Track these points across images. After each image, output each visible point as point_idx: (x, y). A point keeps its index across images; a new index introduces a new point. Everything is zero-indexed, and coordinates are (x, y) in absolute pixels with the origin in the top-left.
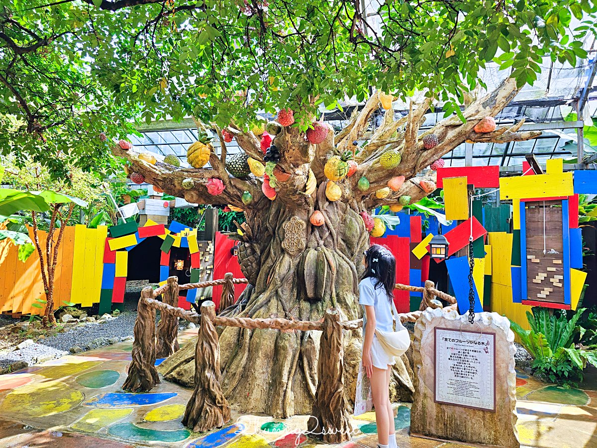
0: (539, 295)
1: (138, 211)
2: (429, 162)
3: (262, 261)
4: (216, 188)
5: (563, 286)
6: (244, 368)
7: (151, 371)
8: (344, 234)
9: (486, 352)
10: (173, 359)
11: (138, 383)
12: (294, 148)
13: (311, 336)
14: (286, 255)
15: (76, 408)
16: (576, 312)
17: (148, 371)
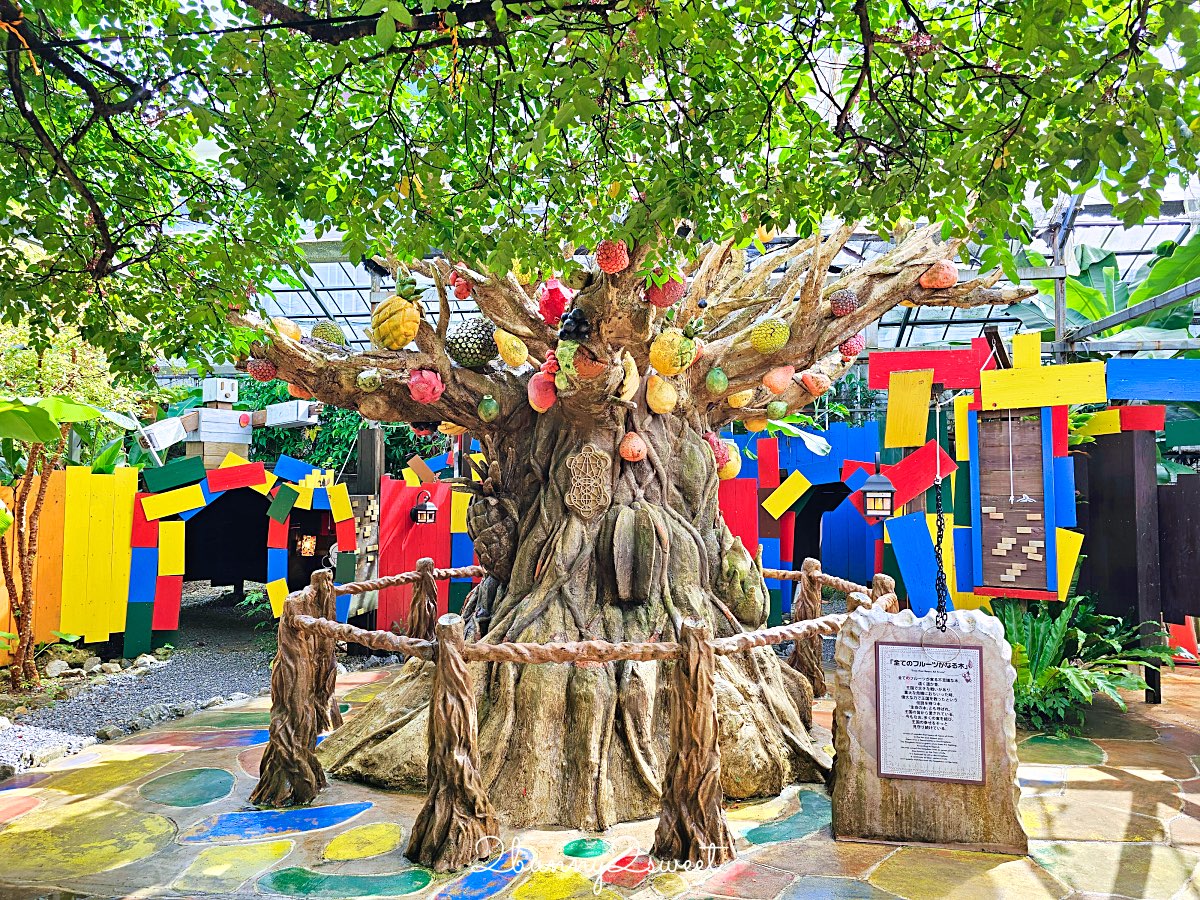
0: (1003, 577)
1: (183, 437)
2: (840, 340)
3: (522, 533)
4: (430, 390)
5: (1044, 558)
6: (510, 741)
7: (310, 763)
8: (679, 477)
9: (968, 681)
10: (343, 737)
11: (287, 788)
12: (620, 314)
13: (637, 672)
14: (574, 519)
15: (167, 849)
16: (1066, 604)
17: (305, 764)
